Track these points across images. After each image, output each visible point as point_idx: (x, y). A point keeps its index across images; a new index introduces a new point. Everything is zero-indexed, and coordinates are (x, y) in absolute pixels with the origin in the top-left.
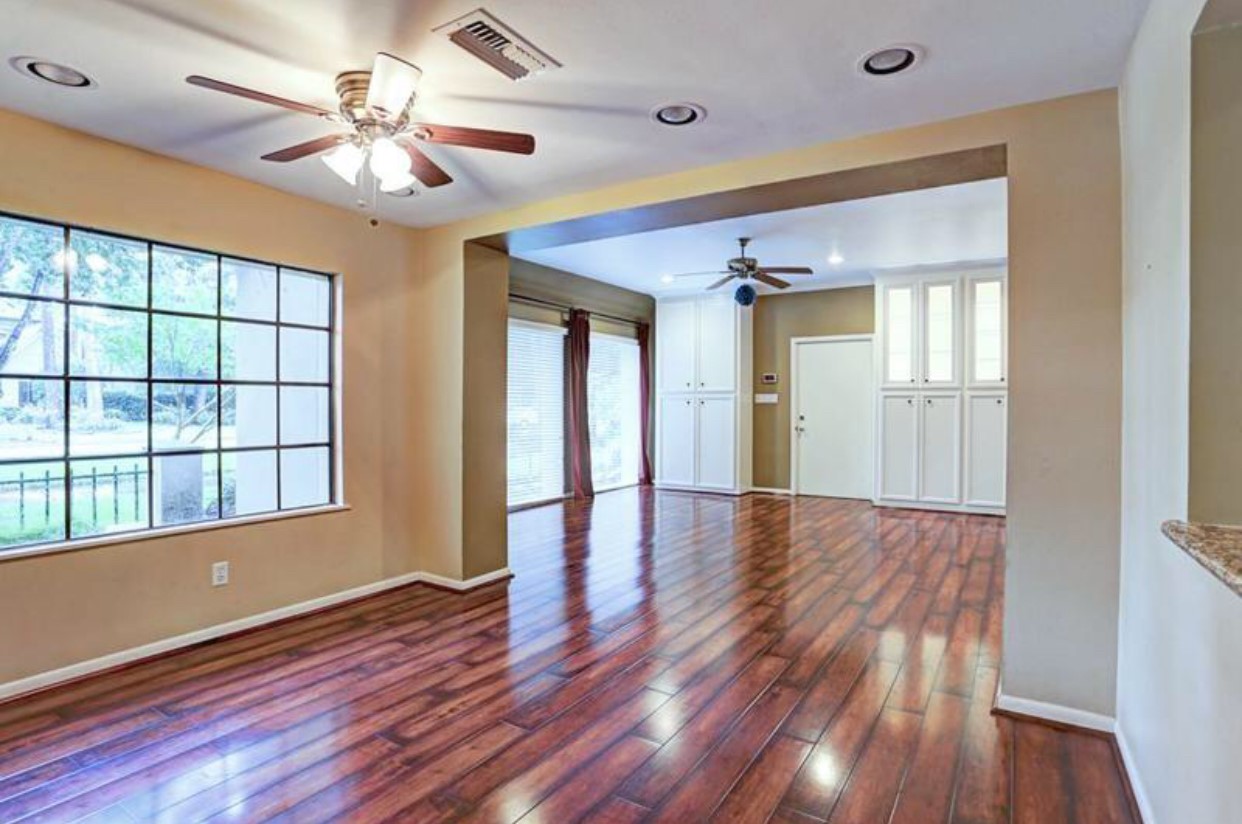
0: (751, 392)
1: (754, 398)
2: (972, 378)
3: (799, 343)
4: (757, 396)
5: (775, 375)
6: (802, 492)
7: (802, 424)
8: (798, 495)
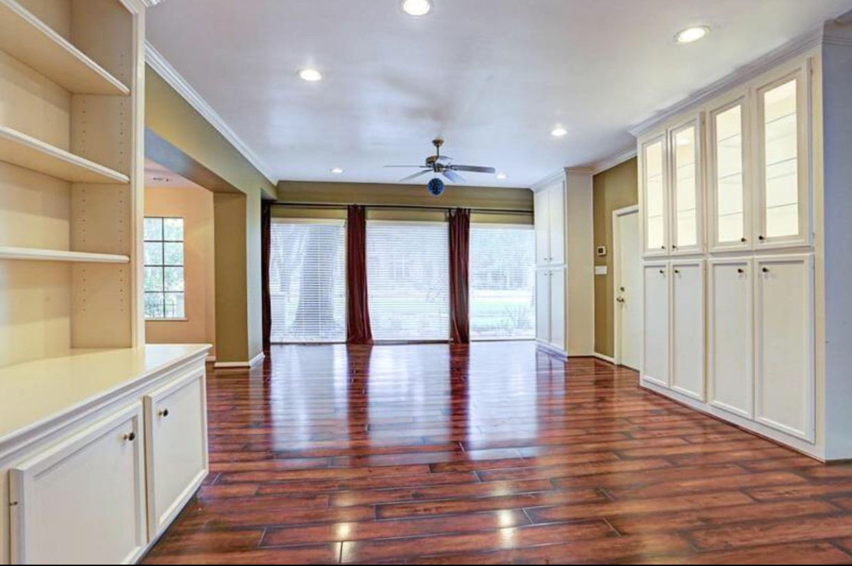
0: (593, 265)
1: (595, 270)
2: (715, 243)
3: (619, 216)
4: (597, 268)
5: (604, 248)
6: (624, 363)
7: (623, 295)
8: (621, 366)
